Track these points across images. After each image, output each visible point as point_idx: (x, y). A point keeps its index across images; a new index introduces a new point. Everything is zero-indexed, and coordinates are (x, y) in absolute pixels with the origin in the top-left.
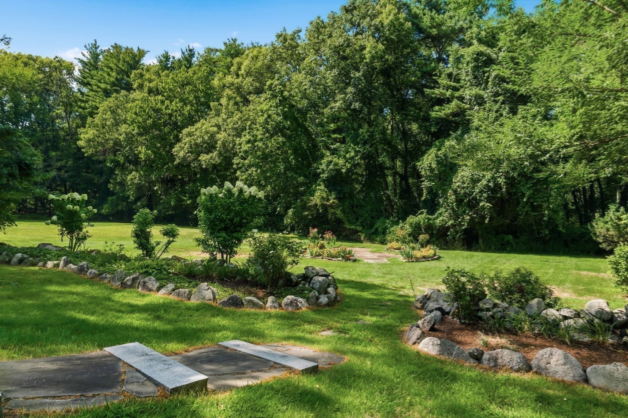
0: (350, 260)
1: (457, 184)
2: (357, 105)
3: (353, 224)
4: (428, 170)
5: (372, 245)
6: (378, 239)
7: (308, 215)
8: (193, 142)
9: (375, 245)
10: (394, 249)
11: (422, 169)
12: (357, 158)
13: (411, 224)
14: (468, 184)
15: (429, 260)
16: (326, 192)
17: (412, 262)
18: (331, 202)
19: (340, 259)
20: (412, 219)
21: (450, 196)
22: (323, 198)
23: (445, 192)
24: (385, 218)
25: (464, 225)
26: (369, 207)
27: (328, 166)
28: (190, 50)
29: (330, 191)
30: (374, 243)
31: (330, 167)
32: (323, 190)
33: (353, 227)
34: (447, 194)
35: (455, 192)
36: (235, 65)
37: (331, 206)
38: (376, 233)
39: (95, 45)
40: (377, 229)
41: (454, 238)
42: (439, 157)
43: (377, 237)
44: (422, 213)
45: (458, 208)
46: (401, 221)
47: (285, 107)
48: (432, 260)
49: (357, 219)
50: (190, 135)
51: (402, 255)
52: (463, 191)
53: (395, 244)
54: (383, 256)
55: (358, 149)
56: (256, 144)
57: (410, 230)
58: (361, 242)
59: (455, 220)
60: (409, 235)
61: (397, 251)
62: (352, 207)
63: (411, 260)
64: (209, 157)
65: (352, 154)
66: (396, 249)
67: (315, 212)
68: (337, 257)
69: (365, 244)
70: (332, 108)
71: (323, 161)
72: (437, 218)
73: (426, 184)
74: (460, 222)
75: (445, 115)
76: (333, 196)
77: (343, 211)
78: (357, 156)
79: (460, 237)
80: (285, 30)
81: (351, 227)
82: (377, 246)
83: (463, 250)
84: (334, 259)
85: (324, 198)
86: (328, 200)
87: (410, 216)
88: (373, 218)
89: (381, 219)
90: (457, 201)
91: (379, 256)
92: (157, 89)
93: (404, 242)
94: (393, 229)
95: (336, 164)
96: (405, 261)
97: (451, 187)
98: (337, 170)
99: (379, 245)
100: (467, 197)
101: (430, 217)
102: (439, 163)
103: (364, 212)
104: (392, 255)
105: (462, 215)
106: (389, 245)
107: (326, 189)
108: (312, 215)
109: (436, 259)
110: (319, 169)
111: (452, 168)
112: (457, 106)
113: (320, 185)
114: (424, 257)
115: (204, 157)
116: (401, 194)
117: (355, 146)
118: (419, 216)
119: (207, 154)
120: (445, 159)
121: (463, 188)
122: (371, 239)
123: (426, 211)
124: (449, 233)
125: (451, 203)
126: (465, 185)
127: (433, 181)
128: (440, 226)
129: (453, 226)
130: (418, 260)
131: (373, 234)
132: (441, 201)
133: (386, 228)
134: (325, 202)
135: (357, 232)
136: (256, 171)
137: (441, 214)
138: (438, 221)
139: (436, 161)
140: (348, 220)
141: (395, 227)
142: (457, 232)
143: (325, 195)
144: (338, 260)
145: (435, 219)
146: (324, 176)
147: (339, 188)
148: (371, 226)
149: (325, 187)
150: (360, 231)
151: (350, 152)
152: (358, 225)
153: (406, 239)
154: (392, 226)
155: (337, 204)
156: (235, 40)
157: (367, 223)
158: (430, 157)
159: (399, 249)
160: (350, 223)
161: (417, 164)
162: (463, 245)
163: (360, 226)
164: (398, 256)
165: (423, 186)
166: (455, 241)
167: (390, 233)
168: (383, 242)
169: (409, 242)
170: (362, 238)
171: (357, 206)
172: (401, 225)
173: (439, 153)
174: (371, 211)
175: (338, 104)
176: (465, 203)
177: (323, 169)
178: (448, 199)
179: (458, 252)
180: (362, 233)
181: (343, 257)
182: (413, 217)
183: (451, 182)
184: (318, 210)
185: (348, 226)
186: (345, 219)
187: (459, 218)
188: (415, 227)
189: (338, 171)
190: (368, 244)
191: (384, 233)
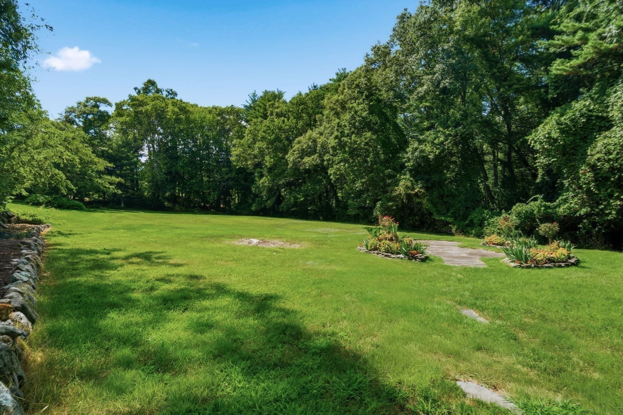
0: (416, 259)
1: (596, 157)
2: (446, 83)
3: (444, 215)
4: (546, 142)
5: (467, 238)
6: (473, 231)
7: (393, 205)
8: (300, 148)
9: (469, 239)
10: (494, 244)
11: (535, 142)
12: (446, 142)
13: (519, 213)
14: (618, 154)
15: (560, 266)
16: (411, 181)
17: (528, 267)
18: (416, 191)
19: (401, 256)
20: (519, 208)
21: (584, 174)
22: (407, 187)
23: (574, 170)
24: (483, 208)
25: (610, 213)
26: (462, 197)
27: (413, 153)
28: (315, 87)
29: (417, 181)
30: (468, 236)
31: (416, 154)
32: (408, 179)
33: (443, 218)
34: (578, 172)
35: (593, 167)
36: (342, 86)
37: (416, 195)
38: (471, 225)
39: (255, 94)
40: (472, 221)
41: (588, 232)
42: (561, 124)
43: (472, 230)
44: (535, 200)
45: (599, 190)
46: (503, 211)
47: (371, 101)
48: (567, 266)
49: (448, 210)
50: (299, 142)
51: (508, 255)
52: (607, 166)
53: (495, 238)
54: (476, 254)
55: (447, 132)
56: (342, 139)
57: (518, 221)
58: (452, 234)
59: (592, 208)
60: (517, 228)
61: (498, 247)
62: (441, 197)
63: (525, 265)
64: (310, 159)
65: (442, 139)
66: (498, 244)
67: (400, 203)
68: (398, 253)
69: (456, 237)
70: (418, 93)
71: (408, 150)
72: (559, 206)
73: (542, 160)
74: (602, 210)
75: (571, 68)
76: (419, 186)
77: (431, 201)
78: (446, 140)
79: (598, 232)
80: (379, 42)
81: (440, 219)
82: (472, 240)
83: (606, 249)
84: (393, 256)
85: (409, 188)
86: (413, 189)
87: (517, 204)
88: (467, 208)
89: (477, 210)
90: (596, 180)
91: (470, 254)
92: (282, 113)
93: (508, 236)
94: (492, 220)
95: (422, 151)
96: (513, 264)
97: (584, 162)
98: (423, 157)
99: (473, 239)
100: (615, 174)
101: (548, 204)
102: (562, 131)
103: (456, 202)
104: (491, 252)
105: (605, 200)
106: (487, 239)
107: (412, 179)
108: (397, 206)
109: (573, 264)
110: (404, 158)
111: (586, 137)
112: (596, 47)
113: (405, 174)
114: (551, 260)
115: (306, 159)
116: (503, 183)
117: (444, 129)
118: (532, 203)
119: (309, 156)
120: (574, 126)
121: (609, 161)
122: (464, 231)
123: (541, 197)
124: (581, 226)
125: (585, 184)
126: (611, 157)
127: (554, 157)
128: (565, 216)
129: (588, 215)
130: (538, 265)
131: (467, 225)
132: (566, 183)
133: (484, 219)
134: (410, 192)
135: (448, 223)
136: (344, 166)
137: (565, 201)
138: (561, 210)
139: (558, 129)
140: (437, 211)
141: (496, 218)
142: (594, 225)
143: (409, 184)
144: (398, 258)
145: (556, 207)
146: (409, 164)
147: (427, 177)
148: (465, 218)
149: (411, 176)
150: (450, 223)
151: (440, 137)
152: (449, 216)
153: (512, 231)
154: (492, 217)
155: (424, 193)
156: (345, 69)
157: (459, 215)
158: (547, 127)
159: (502, 244)
160: (439, 213)
161: (527, 138)
162: (605, 243)
163: (452, 217)
164: (500, 254)
165: (537, 164)
166: (591, 237)
167: (489, 224)
168: (480, 236)
169: (516, 236)
170: (454, 230)
171: (448, 196)
172: (504, 215)
173: (562, 119)
174: (465, 201)
175: (425, 87)
176: (612, 182)
177: (408, 158)
178: (579, 178)
179: (597, 251)
180: (454, 225)
181: (406, 254)
182: (521, 205)
183: (585, 155)
184: (403, 199)
185: (437, 217)
186: (433, 210)
187: (601, 204)
188: (526, 218)
189: (425, 159)
190: (462, 237)
191: (481, 225)
